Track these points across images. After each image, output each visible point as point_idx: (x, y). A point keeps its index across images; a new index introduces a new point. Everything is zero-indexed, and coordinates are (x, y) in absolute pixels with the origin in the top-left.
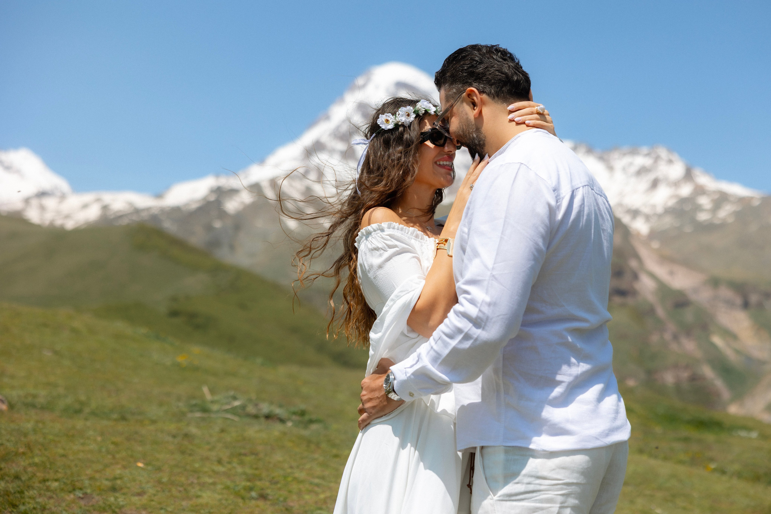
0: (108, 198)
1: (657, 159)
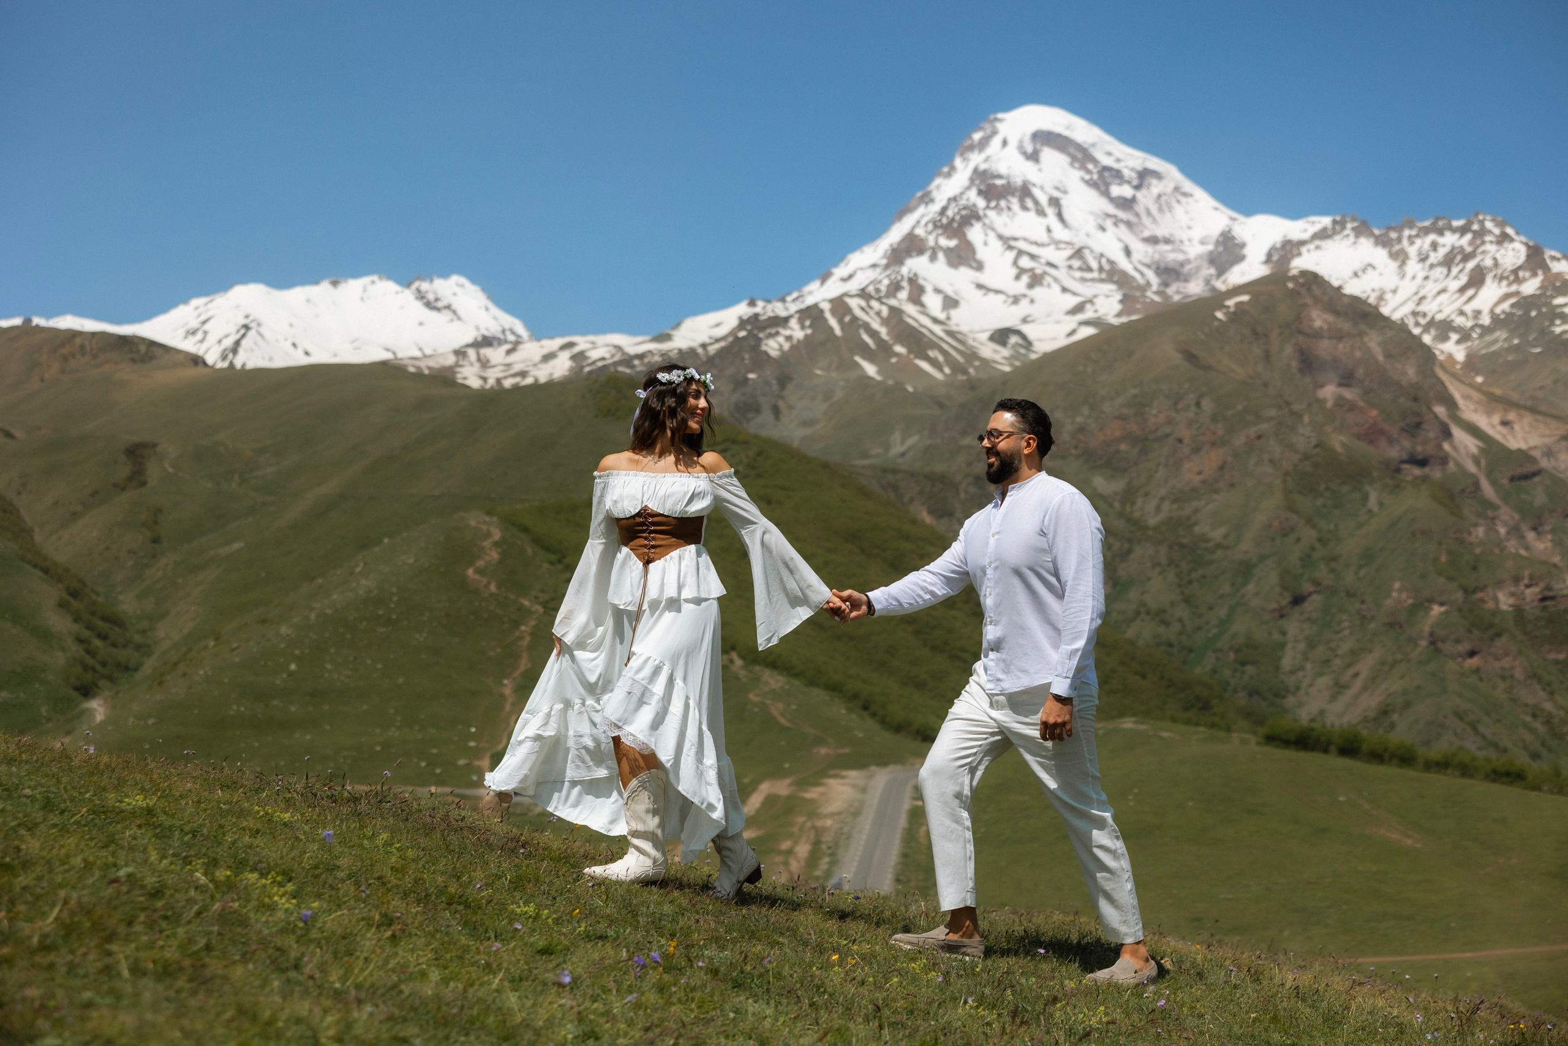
0: (582, 343)
1: (1481, 233)
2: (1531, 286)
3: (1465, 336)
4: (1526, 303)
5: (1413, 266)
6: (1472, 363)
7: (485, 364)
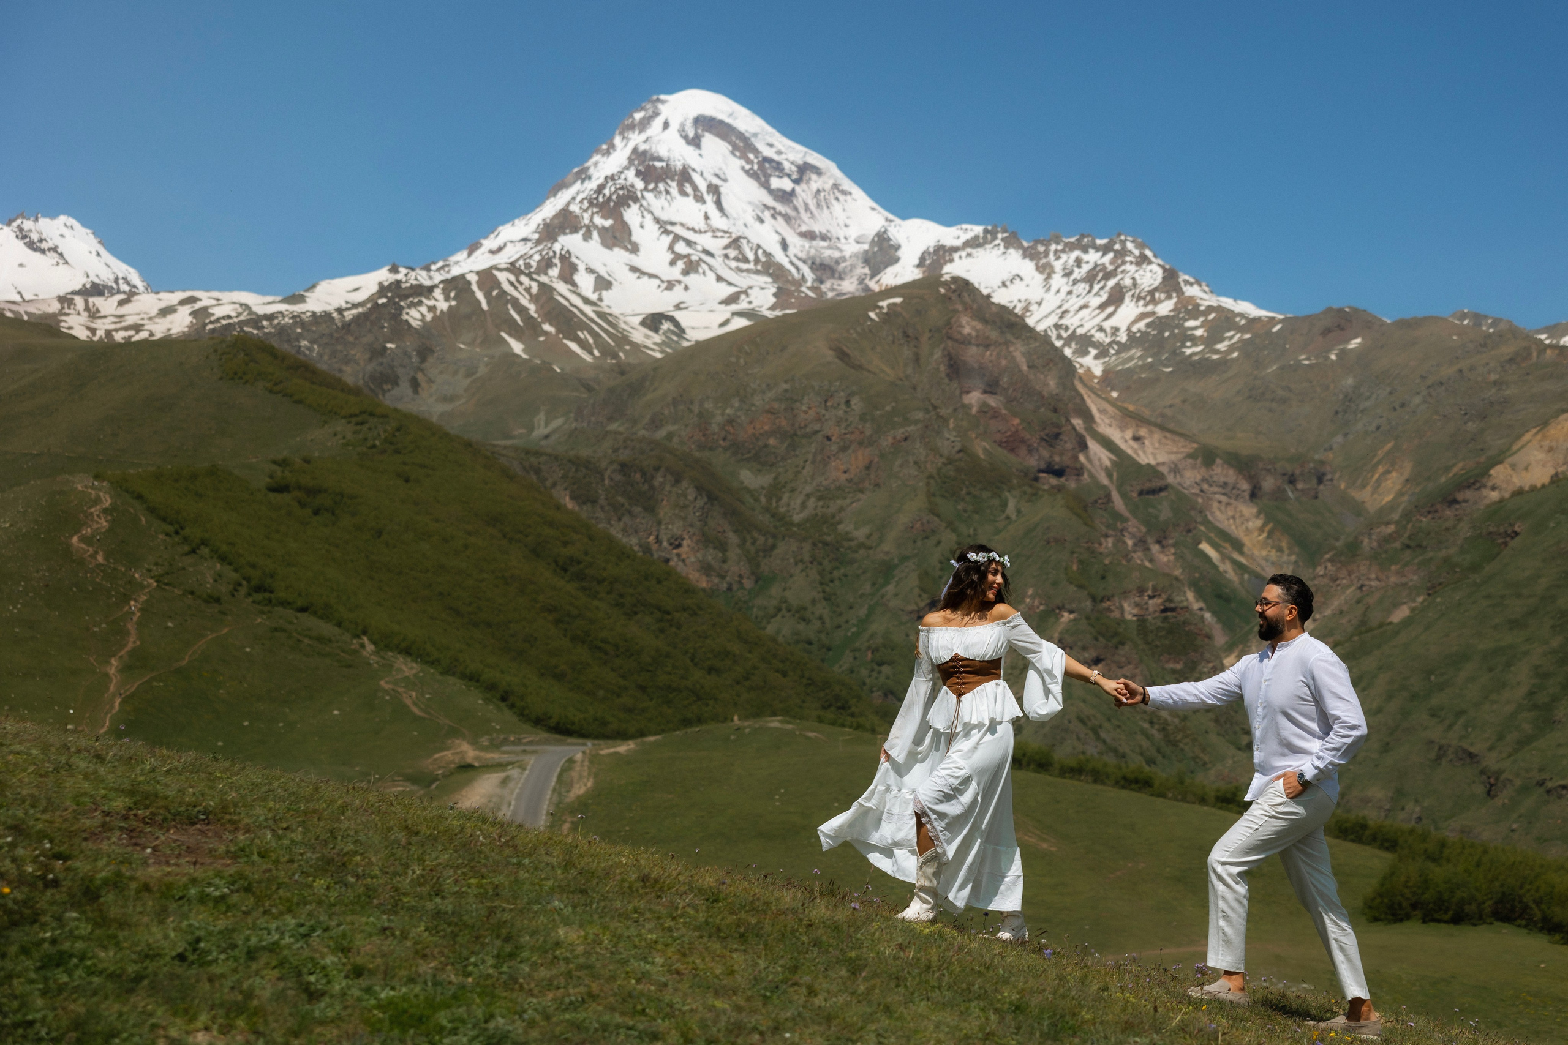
0: (205, 298)
1: (1122, 253)
2: (1165, 308)
3: (1103, 353)
4: (1161, 323)
5: (1058, 280)
6: (1108, 377)
7: (94, 314)
